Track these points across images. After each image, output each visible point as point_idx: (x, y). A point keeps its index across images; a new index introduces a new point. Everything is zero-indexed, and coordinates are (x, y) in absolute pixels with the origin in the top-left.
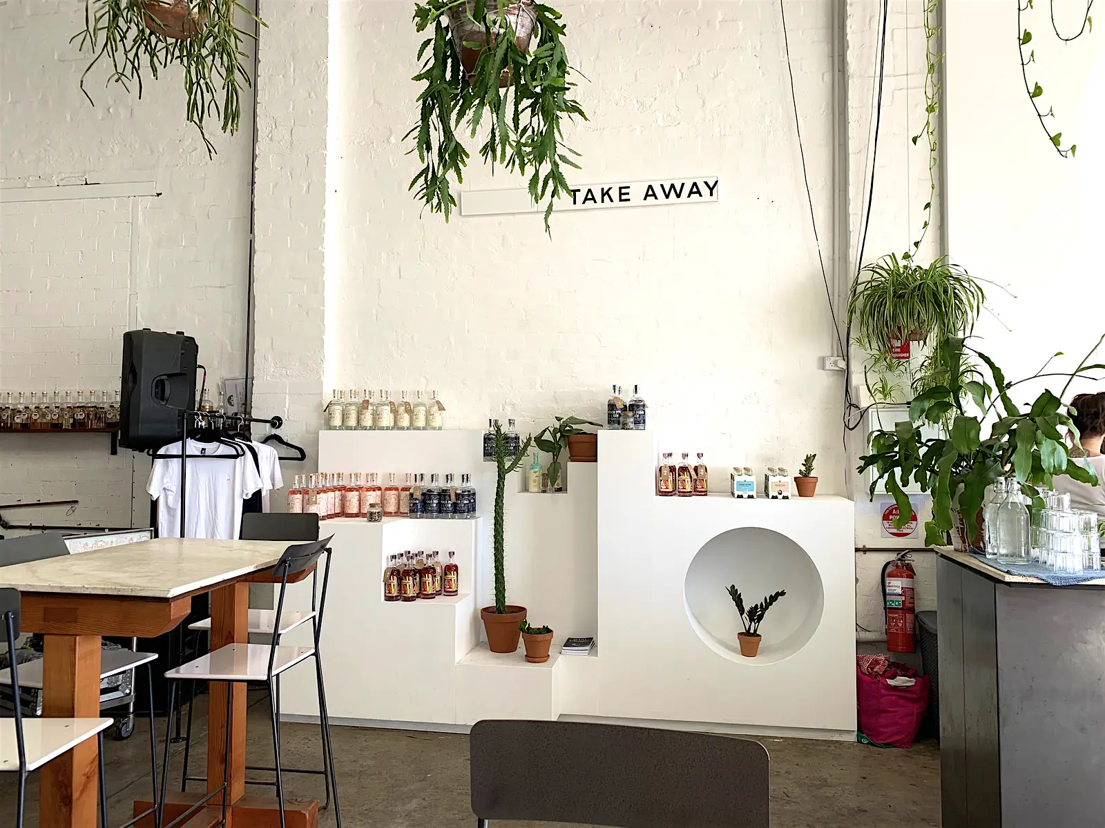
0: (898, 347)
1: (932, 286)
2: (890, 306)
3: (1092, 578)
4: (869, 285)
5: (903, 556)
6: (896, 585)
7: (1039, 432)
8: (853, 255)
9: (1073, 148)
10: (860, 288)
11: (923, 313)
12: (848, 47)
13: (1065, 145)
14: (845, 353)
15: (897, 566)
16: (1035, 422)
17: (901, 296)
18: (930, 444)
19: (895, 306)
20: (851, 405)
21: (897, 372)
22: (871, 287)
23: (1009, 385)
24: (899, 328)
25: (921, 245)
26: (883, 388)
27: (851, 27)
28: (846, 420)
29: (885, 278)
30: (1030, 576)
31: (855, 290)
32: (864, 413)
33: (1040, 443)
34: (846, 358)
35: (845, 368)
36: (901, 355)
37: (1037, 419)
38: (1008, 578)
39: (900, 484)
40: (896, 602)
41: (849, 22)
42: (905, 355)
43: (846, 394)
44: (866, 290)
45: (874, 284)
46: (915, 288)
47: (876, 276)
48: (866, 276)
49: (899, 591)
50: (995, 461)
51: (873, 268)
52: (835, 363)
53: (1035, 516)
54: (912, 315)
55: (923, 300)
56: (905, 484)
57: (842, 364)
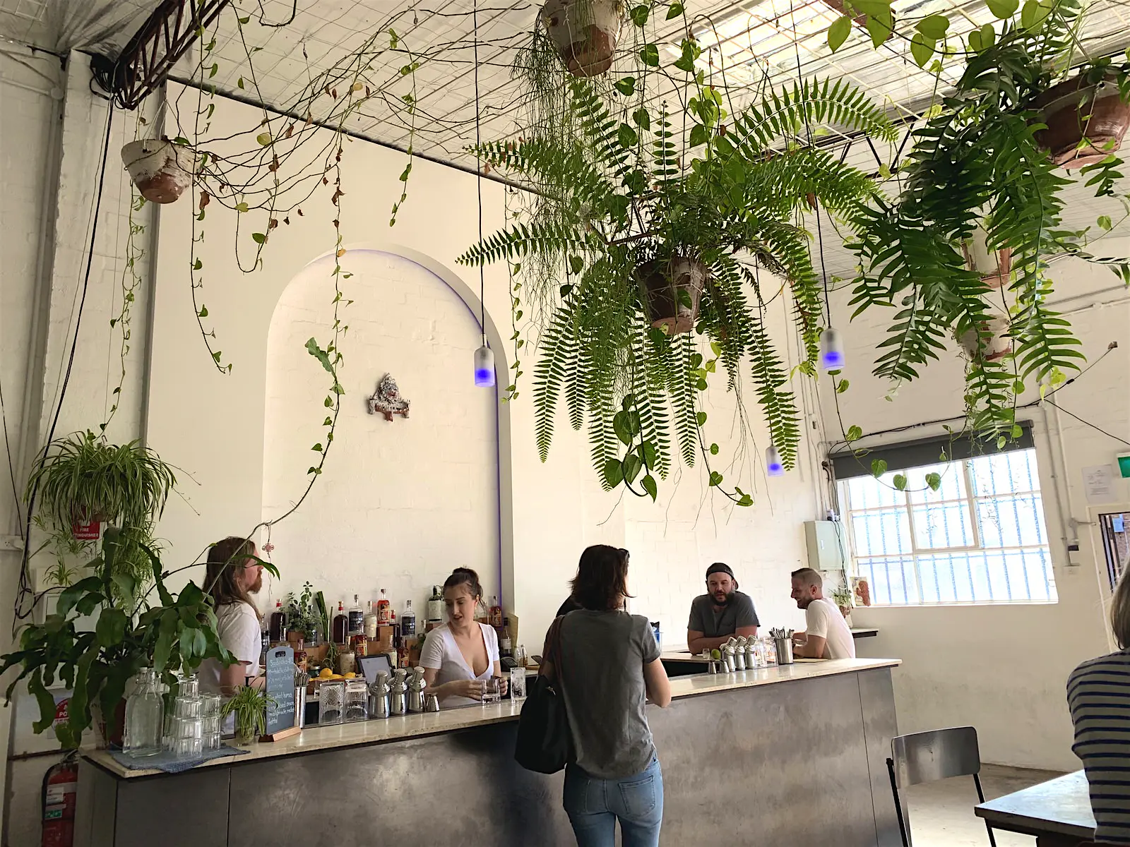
0: (86, 527)
1: (120, 468)
2: (74, 486)
3: (207, 760)
4: (57, 461)
5: (69, 757)
6: (58, 792)
7: (181, 621)
8: (45, 426)
9: (230, 366)
10: (48, 463)
11: (110, 493)
12: (58, 215)
13: (224, 363)
14: (25, 531)
15: (62, 769)
16: (178, 612)
17: (90, 475)
18: (81, 636)
19: (82, 486)
20: (25, 590)
21: (82, 554)
22: (59, 463)
23: (166, 574)
24: (84, 510)
25: (107, 428)
26: (60, 571)
27: (63, 197)
28: (18, 607)
29: (73, 454)
30: (149, 768)
31: (43, 462)
32: (38, 599)
33: (181, 632)
34: (25, 537)
35: (23, 548)
36: (90, 535)
37: (181, 609)
38: (129, 774)
39: (44, 683)
40: (55, 813)
41: (61, 192)
42: (94, 535)
43: (21, 579)
44: (54, 464)
45: (62, 459)
46: (104, 468)
47: (65, 452)
48: (54, 451)
49: (61, 798)
50: (142, 652)
51: (64, 443)
52: (11, 543)
53: (169, 704)
54: (98, 496)
55: (111, 482)
56: (50, 681)
57: (20, 544)
